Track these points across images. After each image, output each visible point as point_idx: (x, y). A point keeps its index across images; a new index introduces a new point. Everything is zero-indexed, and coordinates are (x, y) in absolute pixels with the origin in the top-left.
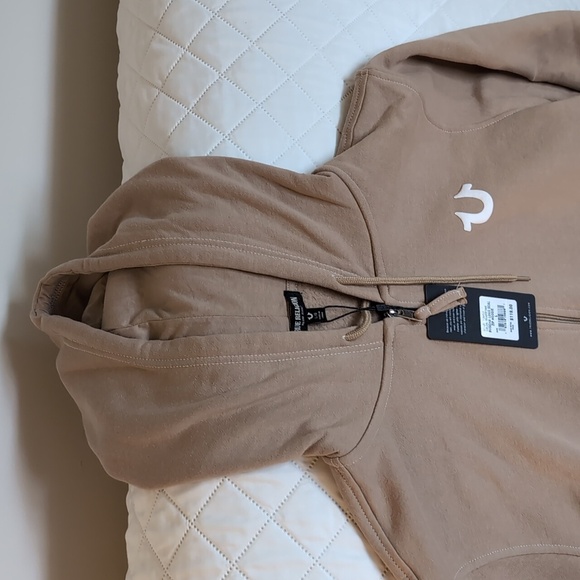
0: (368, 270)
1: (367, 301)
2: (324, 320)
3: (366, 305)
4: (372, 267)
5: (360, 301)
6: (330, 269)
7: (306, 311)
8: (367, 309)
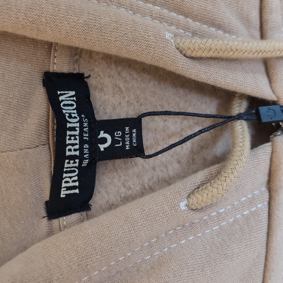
0: (246, 21)
1: (243, 96)
2: (138, 151)
3: (239, 108)
4: (255, 14)
5: (226, 96)
6: (161, 19)
7: (96, 126)
8: (239, 117)
